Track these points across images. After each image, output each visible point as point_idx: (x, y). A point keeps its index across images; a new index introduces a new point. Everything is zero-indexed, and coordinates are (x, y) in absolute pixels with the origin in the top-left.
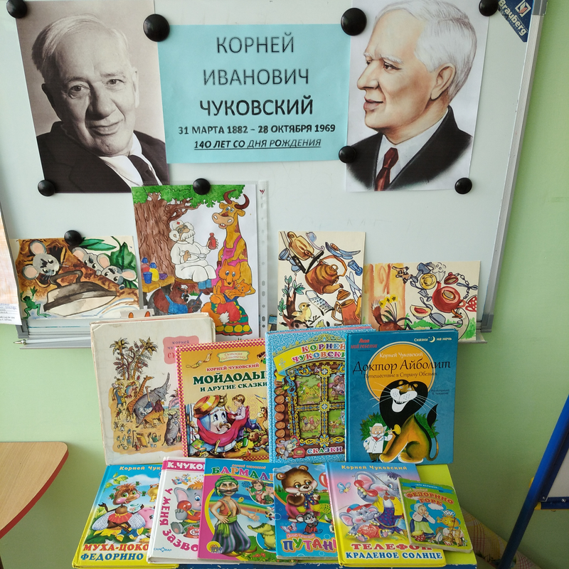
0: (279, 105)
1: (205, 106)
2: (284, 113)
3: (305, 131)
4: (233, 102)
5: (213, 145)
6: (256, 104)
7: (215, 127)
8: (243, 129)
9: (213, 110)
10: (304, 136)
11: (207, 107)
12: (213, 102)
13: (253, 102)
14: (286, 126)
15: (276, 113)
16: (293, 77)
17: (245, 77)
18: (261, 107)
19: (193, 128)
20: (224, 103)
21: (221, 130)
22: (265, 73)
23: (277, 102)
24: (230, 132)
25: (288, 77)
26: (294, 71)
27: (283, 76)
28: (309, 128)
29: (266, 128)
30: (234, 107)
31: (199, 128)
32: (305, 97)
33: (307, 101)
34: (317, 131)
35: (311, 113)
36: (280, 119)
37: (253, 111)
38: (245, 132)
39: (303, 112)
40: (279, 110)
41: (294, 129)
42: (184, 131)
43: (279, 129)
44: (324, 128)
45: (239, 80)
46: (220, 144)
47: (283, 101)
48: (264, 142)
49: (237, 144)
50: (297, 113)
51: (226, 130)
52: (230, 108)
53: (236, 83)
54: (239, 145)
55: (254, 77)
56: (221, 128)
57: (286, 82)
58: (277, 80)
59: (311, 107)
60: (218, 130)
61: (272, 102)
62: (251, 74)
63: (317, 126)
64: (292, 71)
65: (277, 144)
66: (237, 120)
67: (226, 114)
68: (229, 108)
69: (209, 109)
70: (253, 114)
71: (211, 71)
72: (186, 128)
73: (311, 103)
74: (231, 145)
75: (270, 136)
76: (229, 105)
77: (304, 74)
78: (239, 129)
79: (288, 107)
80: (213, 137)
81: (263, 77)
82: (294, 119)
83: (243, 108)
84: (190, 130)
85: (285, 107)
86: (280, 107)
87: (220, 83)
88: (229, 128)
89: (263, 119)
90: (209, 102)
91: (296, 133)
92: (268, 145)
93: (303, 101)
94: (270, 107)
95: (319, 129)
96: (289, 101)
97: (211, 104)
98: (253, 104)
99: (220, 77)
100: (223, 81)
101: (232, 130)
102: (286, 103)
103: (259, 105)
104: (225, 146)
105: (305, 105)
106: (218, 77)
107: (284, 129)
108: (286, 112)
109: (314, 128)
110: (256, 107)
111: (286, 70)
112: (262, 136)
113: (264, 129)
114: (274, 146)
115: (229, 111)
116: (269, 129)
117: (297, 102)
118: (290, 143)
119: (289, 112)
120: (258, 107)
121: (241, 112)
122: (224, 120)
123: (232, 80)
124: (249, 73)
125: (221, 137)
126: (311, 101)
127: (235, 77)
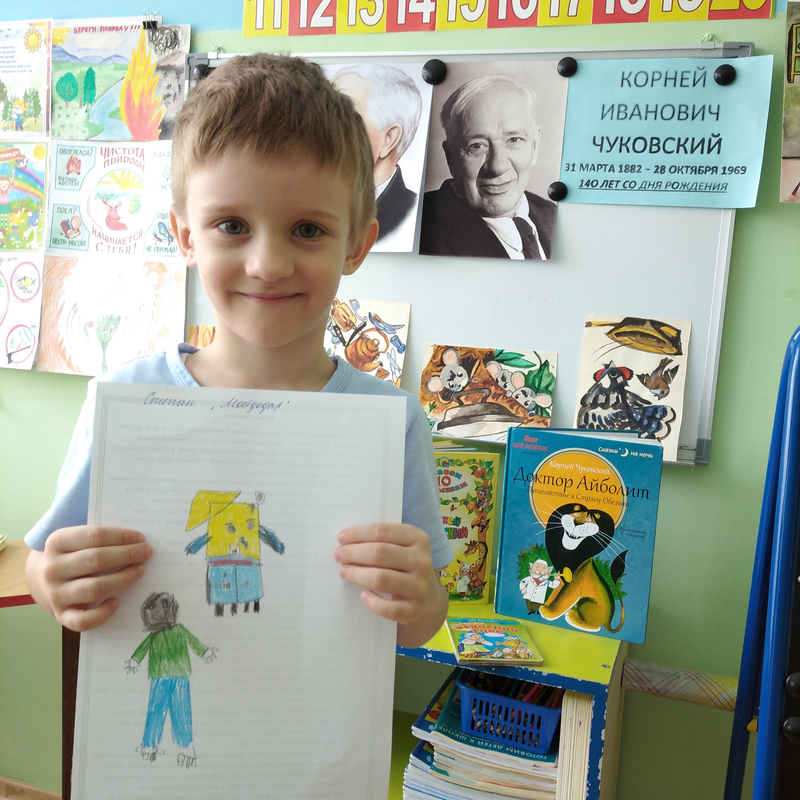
0: (682, 143)
1: (598, 142)
2: (686, 152)
3: (709, 173)
4: (629, 139)
5: (600, 184)
6: (655, 142)
7: (606, 165)
8: (637, 169)
9: (606, 146)
10: (708, 178)
11: (599, 143)
12: (608, 138)
13: (652, 139)
14: (687, 167)
15: (678, 152)
16: (701, 113)
17: (647, 112)
18: (661, 145)
19: (582, 165)
20: (619, 140)
21: (612, 168)
22: (670, 109)
23: (679, 139)
24: (621, 171)
25: (696, 113)
26: (704, 107)
27: (690, 112)
28: (714, 169)
29: (663, 168)
30: (630, 145)
31: (587, 165)
32: (713, 135)
33: (714, 140)
34: (724, 173)
35: (719, 152)
36: (681, 159)
37: (651, 149)
38: (638, 171)
39: (709, 152)
40: (681, 148)
41: (696, 170)
42: (571, 168)
43: (678, 170)
44: (733, 170)
45: (640, 115)
46: (608, 184)
47: (687, 139)
48: (659, 184)
49: (627, 185)
50: (702, 152)
51: (617, 169)
52: (626, 144)
53: (636, 118)
54: (630, 186)
55: (657, 113)
56: (612, 166)
57: (693, 118)
58: (683, 116)
59: (720, 146)
60: (608, 168)
61: (674, 139)
62: (654, 110)
63: (724, 168)
64: (701, 106)
65: (674, 186)
66: (631, 158)
67: (620, 151)
68: (624, 144)
69: (601, 145)
70: (651, 152)
71: (610, 106)
72: (574, 165)
73: (719, 142)
74: (620, 185)
75: (667, 177)
76: (624, 142)
77: (714, 110)
78: (631, 169)
79: (692, 145)
80: (601, 176)
81: (668, 112)
82: (698, 159)
83: (640, 145)
84: (577, 167)
85: (688, 146)
86: (683, 146)
87: (618, 118)
88: (621, 166)
89: (661, 158)
90: (603, 138)
91: (698, 175)
92: (663, 188)
93: (710, 140)
94: (671, 146)
95: (727, 171)
96: (693, 139)
97: (605, 140)
98: (652, 141)
99: (619, 112)
100: (622, 115)
101: (624, 169)
102: (690, 141)
103: (659, 143)
104: (614, 186)
105: (714, 144)
106: (618, 111)
107: (684, 170)
108: (689, 150)
109: (720, 171)
110: (655, 145)
111: (694, 106)
112: (658, 177)
113: (661, 169)
114: (670, 188)
115: (624, 148)
116: (667, 169)
117: (703, 141)
118: (690, 186)
119: (692, 151)
120: (657, 145)
121: (637, 149)
122: (617, 157)
123: (632, 115)
124: (652, 108)
125: (610, 176)
126: (720, 140)
127: (636, 112)
